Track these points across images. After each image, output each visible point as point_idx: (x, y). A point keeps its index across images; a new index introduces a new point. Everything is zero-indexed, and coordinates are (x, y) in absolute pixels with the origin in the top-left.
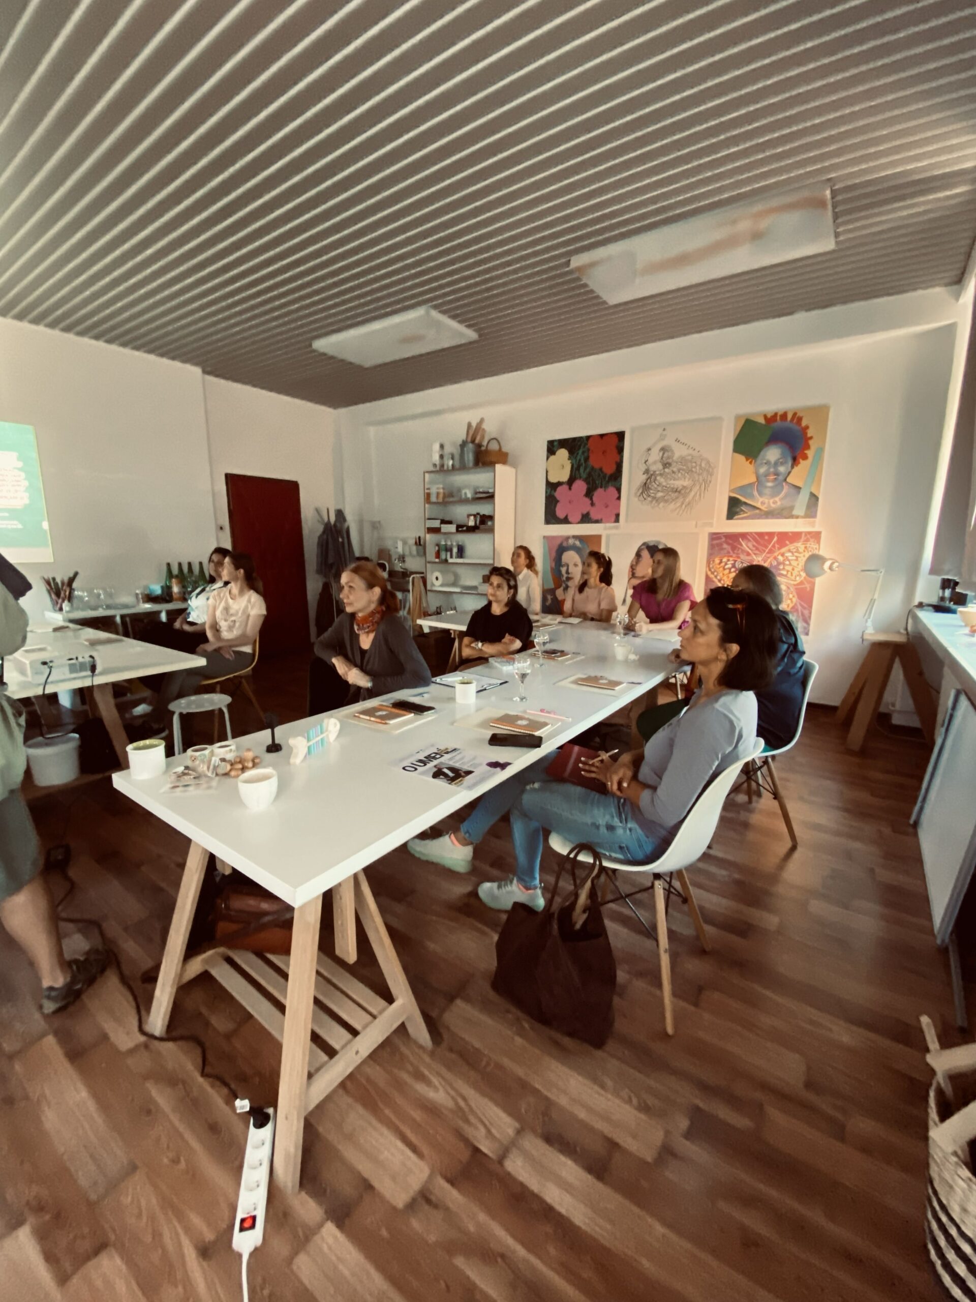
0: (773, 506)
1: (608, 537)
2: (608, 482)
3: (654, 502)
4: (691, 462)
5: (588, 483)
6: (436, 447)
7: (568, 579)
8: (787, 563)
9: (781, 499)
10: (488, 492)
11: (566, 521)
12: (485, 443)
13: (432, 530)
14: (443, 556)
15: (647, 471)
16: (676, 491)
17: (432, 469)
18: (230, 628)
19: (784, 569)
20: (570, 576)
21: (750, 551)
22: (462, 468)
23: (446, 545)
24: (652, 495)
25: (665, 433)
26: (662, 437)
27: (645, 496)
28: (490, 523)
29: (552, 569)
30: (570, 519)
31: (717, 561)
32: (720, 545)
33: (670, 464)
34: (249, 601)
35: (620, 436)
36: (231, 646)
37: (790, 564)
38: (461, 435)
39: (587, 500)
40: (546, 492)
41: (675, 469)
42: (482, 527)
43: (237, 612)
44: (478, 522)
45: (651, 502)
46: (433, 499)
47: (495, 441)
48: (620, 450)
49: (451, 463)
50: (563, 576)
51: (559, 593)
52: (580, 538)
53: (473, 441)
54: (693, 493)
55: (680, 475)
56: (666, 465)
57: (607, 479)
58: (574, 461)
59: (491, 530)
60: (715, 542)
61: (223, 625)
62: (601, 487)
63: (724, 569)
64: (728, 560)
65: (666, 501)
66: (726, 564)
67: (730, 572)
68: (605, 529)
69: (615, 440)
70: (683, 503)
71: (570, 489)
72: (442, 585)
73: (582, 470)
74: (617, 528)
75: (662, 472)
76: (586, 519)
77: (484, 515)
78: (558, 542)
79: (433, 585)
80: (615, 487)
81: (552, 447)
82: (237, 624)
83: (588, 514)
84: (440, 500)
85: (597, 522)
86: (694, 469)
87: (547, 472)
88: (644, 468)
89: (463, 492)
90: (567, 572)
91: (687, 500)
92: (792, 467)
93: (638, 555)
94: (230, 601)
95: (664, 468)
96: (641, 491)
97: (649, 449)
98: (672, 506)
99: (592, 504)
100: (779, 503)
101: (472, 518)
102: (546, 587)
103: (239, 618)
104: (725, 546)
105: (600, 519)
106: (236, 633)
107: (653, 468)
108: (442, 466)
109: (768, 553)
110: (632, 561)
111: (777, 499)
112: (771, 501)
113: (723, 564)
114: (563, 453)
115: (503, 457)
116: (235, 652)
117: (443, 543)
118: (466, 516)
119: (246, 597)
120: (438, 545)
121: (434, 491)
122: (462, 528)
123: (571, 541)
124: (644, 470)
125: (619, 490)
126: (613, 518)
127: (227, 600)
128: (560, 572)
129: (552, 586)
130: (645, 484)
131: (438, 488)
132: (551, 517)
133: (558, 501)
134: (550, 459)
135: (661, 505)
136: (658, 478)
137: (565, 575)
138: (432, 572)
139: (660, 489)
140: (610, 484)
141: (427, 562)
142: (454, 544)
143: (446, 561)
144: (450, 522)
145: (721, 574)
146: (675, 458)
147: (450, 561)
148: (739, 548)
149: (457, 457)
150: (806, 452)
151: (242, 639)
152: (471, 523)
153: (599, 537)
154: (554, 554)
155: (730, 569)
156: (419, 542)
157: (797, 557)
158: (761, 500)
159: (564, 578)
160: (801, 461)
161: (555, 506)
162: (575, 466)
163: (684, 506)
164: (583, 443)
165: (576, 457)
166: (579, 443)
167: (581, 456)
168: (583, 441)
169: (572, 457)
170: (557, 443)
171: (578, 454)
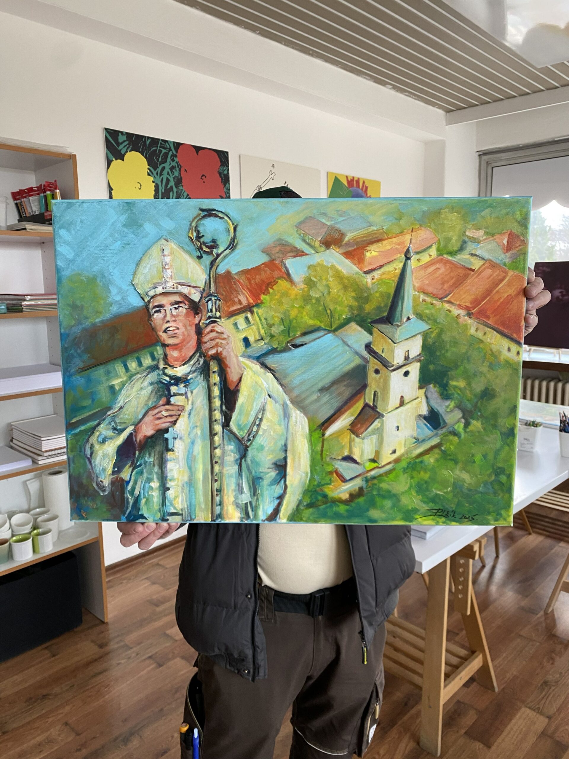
25: (274, 171)
35: (223, 158)
48: (226, 180)
58: (158, 179)
69: (216, 161)
81: (115, 144)
87: (110, 188)
134: (113, 163)
162: (162, 189)
164: (170, 153)
165: (161, 174)
166: (164, 151)
167: (168, 174)
168: (170, 149)
169: (155, 173)
170: (125, 138)
171: (164, 168)
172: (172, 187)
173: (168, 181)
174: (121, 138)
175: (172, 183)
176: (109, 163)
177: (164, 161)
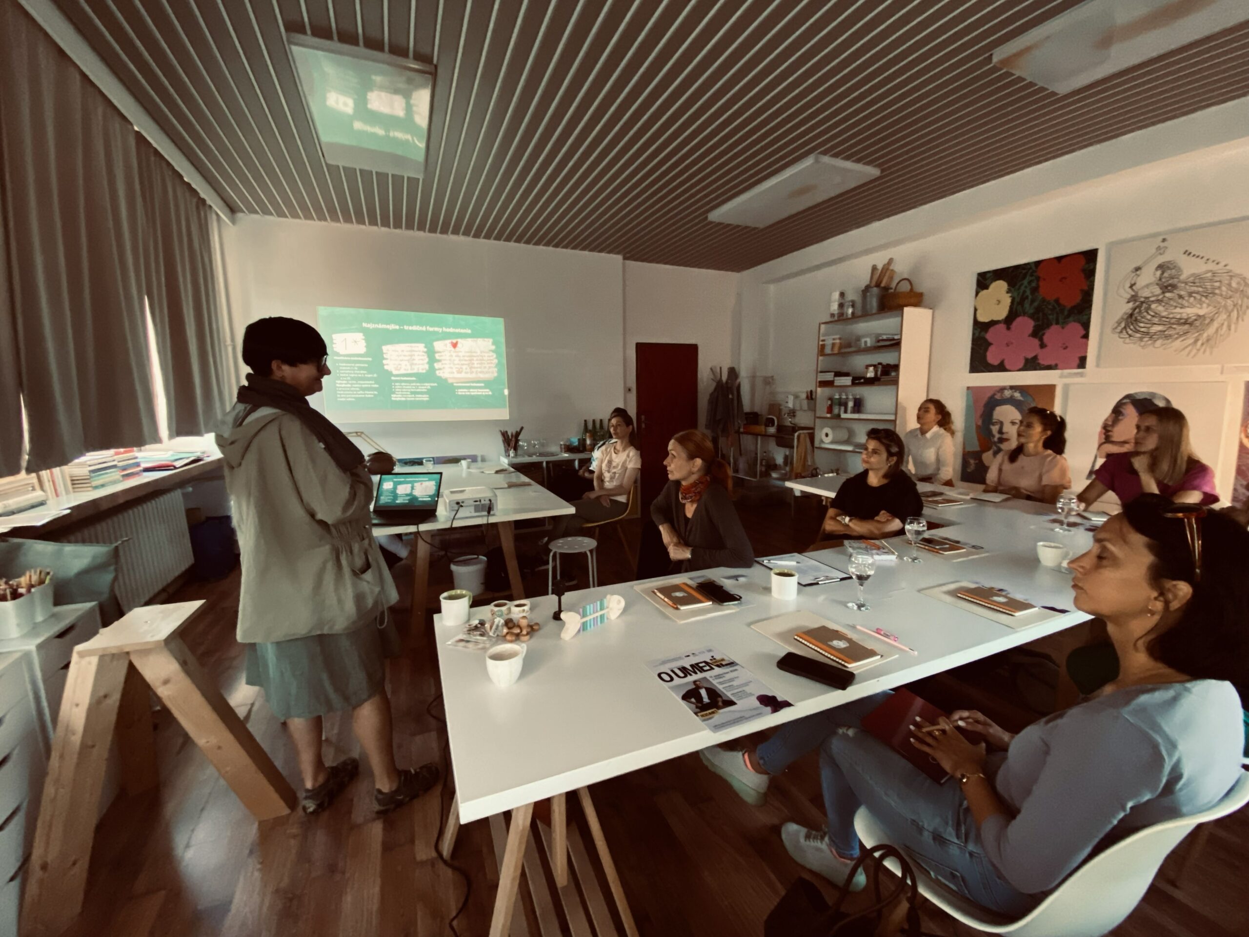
1: (1066, 387)
2: (1068, 316)
3: (1146, 339)
4: (1211, 280)
5: (1034, 320)
6: (836, 295)
7: (1002, 440)
10: (894, 339)
11: (1001, 368)
12: (893, 285)
13: (824, 384)
14: (836, 411)
15: (1134, 298)
16: (1185, 323)
17: (828, 319)
18: (612, 478)
20: (1005, 436)
22: (864, 314)
23: (840, 398)
24: (1142, 330)
25: (1165, 244)
26: (1160, 250)
27: (1130, 332)
28: (893, 374)
29: (978, 427)
30: (1007, 365)
33: (1174, 287)
34: (628, 456)
35: (1091, 256)
36: (609, 495)
38: (864, 279)
39: (1036, 342)
40: (974, 334)
41: (1182, 293)
42: (884, 378)
43: (618, 465)
44: (879, 373)
45: (1141, 339)
46: (828, 350)
47: (907, 282)
48: (1091, 274)
49: (850, 311)
50: (994, 436)
51: (987, 457)
52: (1022, 389)
53: (878, 285)
54: (1216, 325)
55: (1192, 299)
56: (1167, 287)
57: (1066, 313)
58: (1016, 294)
59: (895, 382)
61: (607, 476)
62: (1057, 323)
65: (1168, 337)
68: (1061, 376)
69: (1082, 261)
70: (1196, 341)
71: (1008, 328)
72: (832, 442)
73: (1027, 305)
74: (1081, 375)
75: (1160, 297)
76: (1032, 364)
77: (888, 365)
78: (989, 395)
79: (822, 441)
80: (1079, 322)
81: (984, 281)
82: (617, 475)
83: (1035, 358)
84: (836, 351)
85: (1049, 368)
86: (1217, 291)
87: (976, 310)
88: (1127, 293)
89: (863, 340)
90: (1000, 432)
91: (1205, 335)
93: (1117, 411)
94: (614, 455)
95: (1163, 293)
96: (1123, 325)
97: (1138, 269)
98: (1178, 343)
99: (1043, 346)
101: (871, 369)
102: (968, 449)
103: (618, 470)
105: (1053, 363)
106: (615, 483)
107: (1146, 293)
108: (841, 315)
110: (1106, 420)
114: (1000, 287)
115: (916, 299)
116: (611, 500)
117: (837, 397)
118: (864, 367)
119: (627, 452)
120: (831, 399)
121: (829, 342)
122: (859, 380)
123: (1007, 393)
124: (1129, 296)
125: (1086, 326)
126: (1077, 361)
127: (611, 455)
128: (990, 432)
129: (977, 448)
130: (1131, 315)
131: (834, 339)
132: (979, 363)
133: (990, 344)
134: (980, 294)
135: (1159, 343)
136: (1153, 306)
137: (997, 436)
138: (822, 428)
139: (1156, 320)
140: (1071, 319)
141: (816, 417)
142: (851, 397)
143: (839, 416)
144: (846, 374)
146: (1183, 277)
147: (843, 416)
149: (859, 305)
151: (619, 490)
152: (870, 374)
153: (1050, 389)
154: (981, 410)
156: (811, 396)
159: (996, 439)
161: (986, 350)
162: (1017, 299)
163: (1199, 343)
164: (1031, 271)
165: (1019, 289)
166: (1024, 271)
167: (1026, 287)
168: (1031, 268)
169: (1013, 289)
170: (991, 274)
171: (1022, 285)
172: (1027, 297)
173: (1024, 292)
174: (988, 275)
175: (1028, 293)
176: (977, 294)
177: (1024, 278)
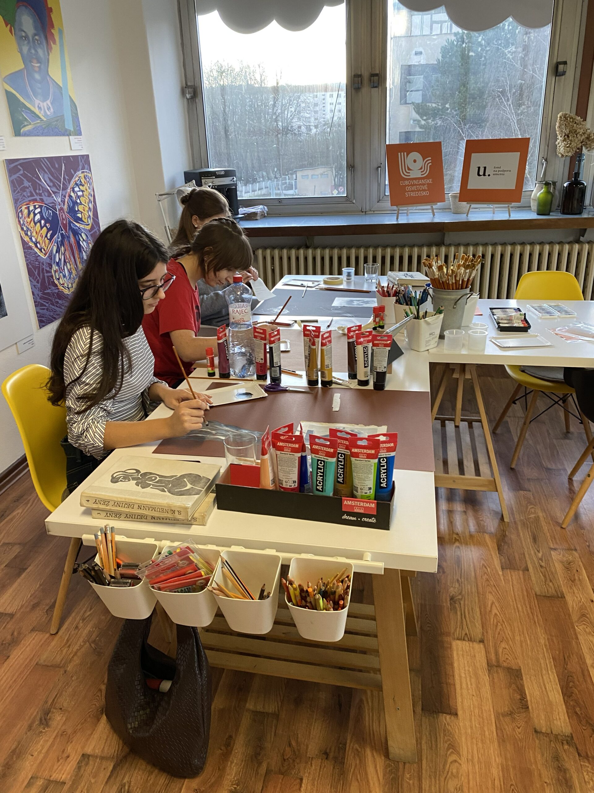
0: (48, 113)
8: (78, 201)
9: (52, 104)
19: (78, 210)
21: (49, 188)
31: (26, 212)
32: (20, 182)
37: (81, 203)
60: (14, 177)
63: (35, 224)
64: (35, 208)
66: (35, 215)
67: (42, 228)
92: (49, 55)
100: (52, 110)
104: (26, 184)
109: (62, 190)
111: (48, 102)
112: (45, 104)
113: (32, 215)
145: (34, 234)
148: (40, 185)
150: (52, 31)
155: (40, 222)
157: (83, 191)
158: (37, 102)
160: (52, 43)
